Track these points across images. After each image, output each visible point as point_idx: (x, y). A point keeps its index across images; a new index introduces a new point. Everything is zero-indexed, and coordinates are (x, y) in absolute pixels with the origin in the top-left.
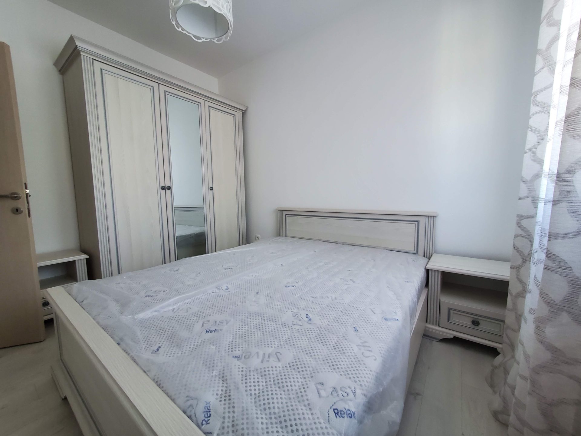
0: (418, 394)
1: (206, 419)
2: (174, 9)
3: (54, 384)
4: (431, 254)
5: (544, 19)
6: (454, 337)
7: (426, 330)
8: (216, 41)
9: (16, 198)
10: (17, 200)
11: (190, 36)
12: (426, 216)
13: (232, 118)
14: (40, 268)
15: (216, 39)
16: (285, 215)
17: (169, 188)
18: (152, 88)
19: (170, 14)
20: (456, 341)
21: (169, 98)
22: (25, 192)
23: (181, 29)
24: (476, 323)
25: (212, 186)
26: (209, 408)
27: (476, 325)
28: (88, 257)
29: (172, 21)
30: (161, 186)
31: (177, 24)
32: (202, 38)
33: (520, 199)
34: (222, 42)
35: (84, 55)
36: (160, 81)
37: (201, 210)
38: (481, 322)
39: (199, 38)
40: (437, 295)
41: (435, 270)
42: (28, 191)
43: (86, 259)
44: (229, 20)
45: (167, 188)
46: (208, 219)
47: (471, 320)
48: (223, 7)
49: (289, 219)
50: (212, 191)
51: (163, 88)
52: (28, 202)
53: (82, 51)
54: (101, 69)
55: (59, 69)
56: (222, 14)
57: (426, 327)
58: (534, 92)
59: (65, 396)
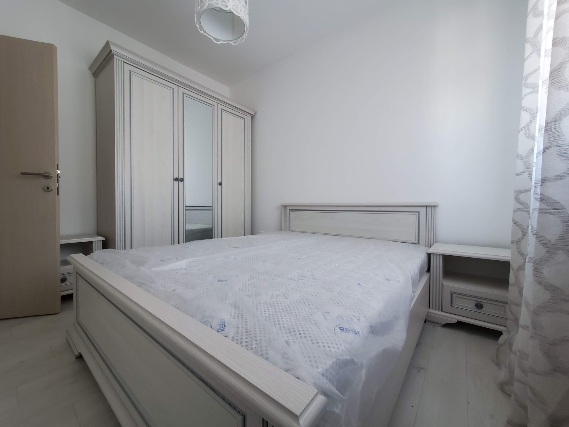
0: (421, 368)
1: (222, 328)
2: (199, 12)
3: (69, 345)
4: (432, 244)
5: (530, 12)
6: (458, 321)
7: (428, 314)
8: (233, 43)
9: (48, 178)
10: (48, 179)
11: (211, 39)
12: (427, 206)
13: (241, 121)
14: (62, 245)
15: (233, 41)
16: (289, 210)
17: (182, 180)
18: (172, 89)
19: (195, 18)
20: (460, 326)
21: (187, 99)
22: (56, 172)
23: (203, 32)
24: (480, 306)
25: (220, 182)
26: (224, 322)
27: (480, 308)
28: (104, 239)
29: (196, 24)
30: (174, 178)
31: (200, 28)
32: (221, 40)
33: (517, 175)
34: (238, 43)
35: (116, 58)
36: (180, 84)
37: (210, 208)
38: (484, 305)
39: (218, 40)
40: (439, 280)
41: (436, 254)
42: (59, 172)
43: (103, 241)
44: (246, 22)
45: (180, 180)
46: (216, 217)
47: (475, 302)
48: (241, 10)
49: (293, 214)
50: (220, 186)
51: (181, 90)
52: (58, 182)
53: (115, 55)
54: (130, 71)
55: (94, 72)
56: (239, 17)
57: (428, 312)
58: (525, 76)
59: (80, 352)
